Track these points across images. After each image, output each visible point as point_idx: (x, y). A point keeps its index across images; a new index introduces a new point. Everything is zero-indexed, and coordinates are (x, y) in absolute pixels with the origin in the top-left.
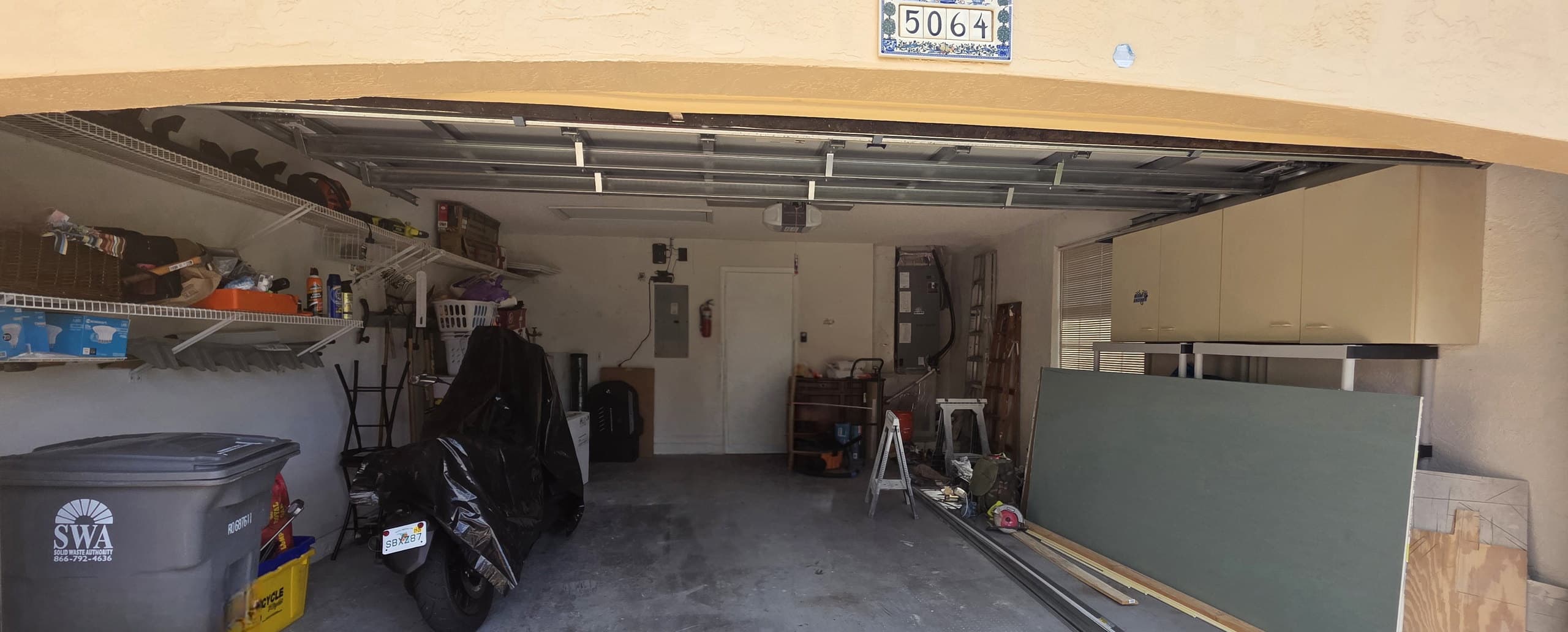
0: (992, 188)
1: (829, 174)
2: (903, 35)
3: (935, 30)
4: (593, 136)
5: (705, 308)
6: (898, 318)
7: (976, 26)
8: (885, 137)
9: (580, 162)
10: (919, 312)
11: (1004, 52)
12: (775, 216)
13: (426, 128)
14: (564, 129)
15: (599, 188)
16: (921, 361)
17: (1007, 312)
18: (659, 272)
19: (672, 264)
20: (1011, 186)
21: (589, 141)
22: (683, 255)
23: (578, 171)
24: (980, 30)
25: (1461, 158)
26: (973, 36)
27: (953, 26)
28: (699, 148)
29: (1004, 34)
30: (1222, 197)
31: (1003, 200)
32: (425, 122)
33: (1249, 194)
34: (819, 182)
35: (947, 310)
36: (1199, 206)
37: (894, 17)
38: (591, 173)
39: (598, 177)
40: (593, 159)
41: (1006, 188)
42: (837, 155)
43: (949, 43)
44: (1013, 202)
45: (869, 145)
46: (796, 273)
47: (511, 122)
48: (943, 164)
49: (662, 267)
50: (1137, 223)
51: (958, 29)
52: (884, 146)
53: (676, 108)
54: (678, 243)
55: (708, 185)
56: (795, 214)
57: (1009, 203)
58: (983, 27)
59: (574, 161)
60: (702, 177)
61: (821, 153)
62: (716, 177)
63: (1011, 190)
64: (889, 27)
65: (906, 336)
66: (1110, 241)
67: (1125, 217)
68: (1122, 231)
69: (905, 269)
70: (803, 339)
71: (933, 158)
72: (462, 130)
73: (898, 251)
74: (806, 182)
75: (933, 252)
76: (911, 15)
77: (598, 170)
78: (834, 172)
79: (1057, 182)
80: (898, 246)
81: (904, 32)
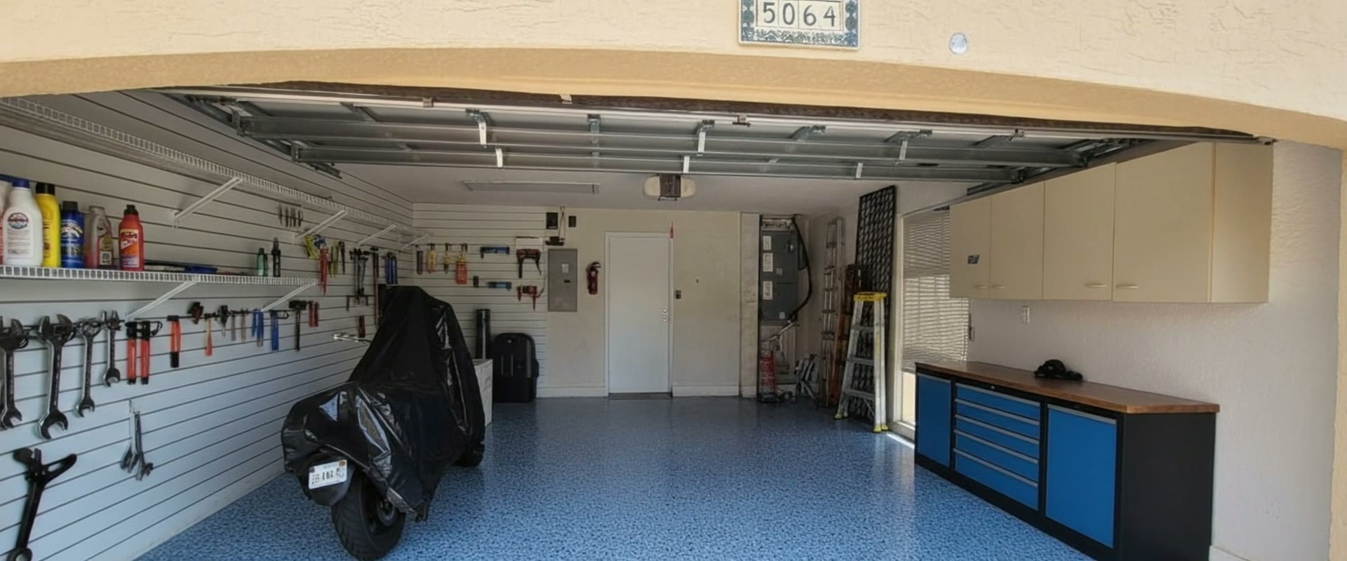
0: (843, 162)
1: (701, 149)
2: (760, 25)
3: (789, 19)
4: (494, 117)
5: (593, 268)
6: (762, 276)
7: (826, 16)
8: (748, 116)
9: (483, 141)
10: (779, 271)
11: (851, 40)
12: (653, 186)
13: (346, 110)
14: (469, 111)
15: (500, 163)
16: (782, 316)
17: (856, 273)
18: (551, 238)
19: (563, 231)
20: (860, 161)
21: (491, 122)
22: (572, 221)
23: (480, 149)
24: (830, 20)
25: (1252, 135)
26: (823, 26)
27: (806, 16)
28: (588, 128)
29: (852, 23)
30: (1044, 169)
31: (854, 174)
32: (342, 103)
33: (1067, 168)
34: (693, 157)
35: (806, 270)
36: (1025, 177)
37: (753, 9)
38: (492, 150)
39: (499, 154)
40: (494, 139)
41: (855, 163)
42: (708, 134)
43: (803, 32)
44: (863, 174)
45: (734, 123)
46: (672, 237)
47: (421, 104)
48: (801, 142)
49: (553, 233)
50: (971, 192)
51: (810, 19)
52: (748, 125)
53: (566, 91)
54: (569, 212)
55: (596, 160)
56: (671, 185)
57: (858, 176)
58: (833, 17)
59: (478, 140)
60: (590, 153)
61: (695, 132)
62: (601, 154)
63: (860, 165)
64: (748, 17)
65: (768, 293)
66: (948, 208)
67: (961, 187)
68: (958, 201)
69: (767, 233)
70: (678, 296)
71: (791, 137)
72: (378, 112)
73: (761, 217)
74: (681, 157)
75: (793, 219)
76: (768, 7)
77: (498, 147)
78: (706, 149)
79: (902, 158)
80: (761, 213)
81: (761, 22)
